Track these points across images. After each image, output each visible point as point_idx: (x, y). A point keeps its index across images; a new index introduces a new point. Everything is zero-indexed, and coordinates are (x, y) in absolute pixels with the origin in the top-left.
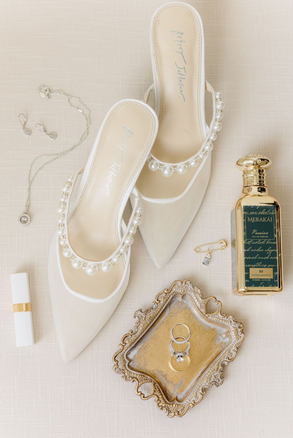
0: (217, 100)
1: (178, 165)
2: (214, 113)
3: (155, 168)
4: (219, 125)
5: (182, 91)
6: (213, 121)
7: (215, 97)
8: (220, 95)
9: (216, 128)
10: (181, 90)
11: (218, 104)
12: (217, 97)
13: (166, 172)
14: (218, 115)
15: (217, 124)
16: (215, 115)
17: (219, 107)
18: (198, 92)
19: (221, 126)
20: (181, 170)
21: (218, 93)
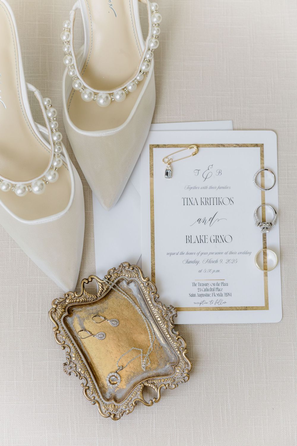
0: (152, 12)
1: (114, 91)
2: (150, 28)
3: (89, 97)
4: (156, 42)
5: (112, 5)
6: (149, 38)
7: (151, 9)
8: (156, 6)
9: (152, 45)
10: (110, 4)
11: (154, 17)
12: (153, 8)
13: (101, 101)
14: (154, 29)
15: (154, 40)
16: (152, 30)
17: (155, 20)
18: (130, 4)
19: (157, 43)
20: (118, 97)
21: (154, 4)
